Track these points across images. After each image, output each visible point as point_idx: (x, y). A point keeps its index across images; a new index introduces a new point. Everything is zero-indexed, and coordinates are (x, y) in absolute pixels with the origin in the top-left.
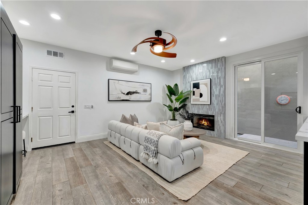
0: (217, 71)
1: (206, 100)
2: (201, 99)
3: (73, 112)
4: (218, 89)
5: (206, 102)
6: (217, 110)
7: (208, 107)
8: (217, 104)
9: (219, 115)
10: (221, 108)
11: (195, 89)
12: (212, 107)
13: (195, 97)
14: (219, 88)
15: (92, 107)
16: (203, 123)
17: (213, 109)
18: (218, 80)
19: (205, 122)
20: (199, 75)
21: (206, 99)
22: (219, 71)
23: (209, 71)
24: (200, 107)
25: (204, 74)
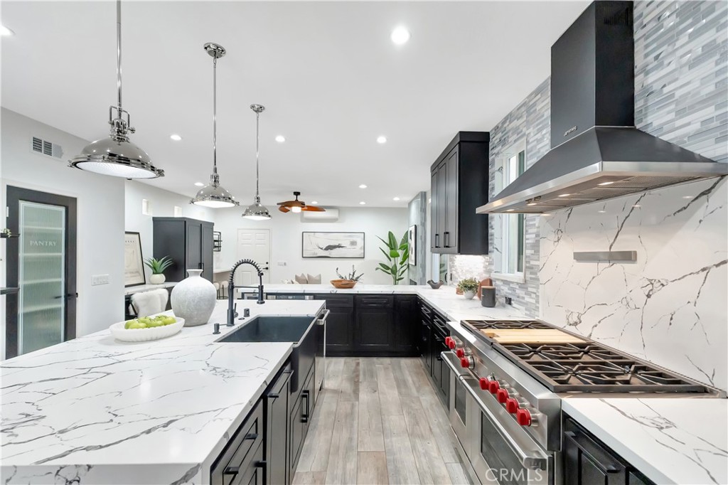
3: (267, 268)
15: (285, 264)
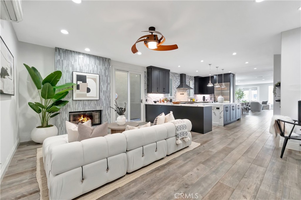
0: (104, 70)
1: (95, 96)
2: (88, 94)
4: (105, 86)
5: (94, 98)
6: (105, 105)
7: (95, 103)
8: (105, 99)
9: (107, 109)
10: (108, 103)
11: (79, 83)
12: (100, 102)
13: (80, 91)
14: (107, 85)
16: (81, 120)
17: (101, 105)
18: (106, 78)
19: (84, 118)
20: (84, 67)
21: (94, 94)
22: (107, 70)
23: (97, 67)
24: (87, 103)
25: (91, 68)
